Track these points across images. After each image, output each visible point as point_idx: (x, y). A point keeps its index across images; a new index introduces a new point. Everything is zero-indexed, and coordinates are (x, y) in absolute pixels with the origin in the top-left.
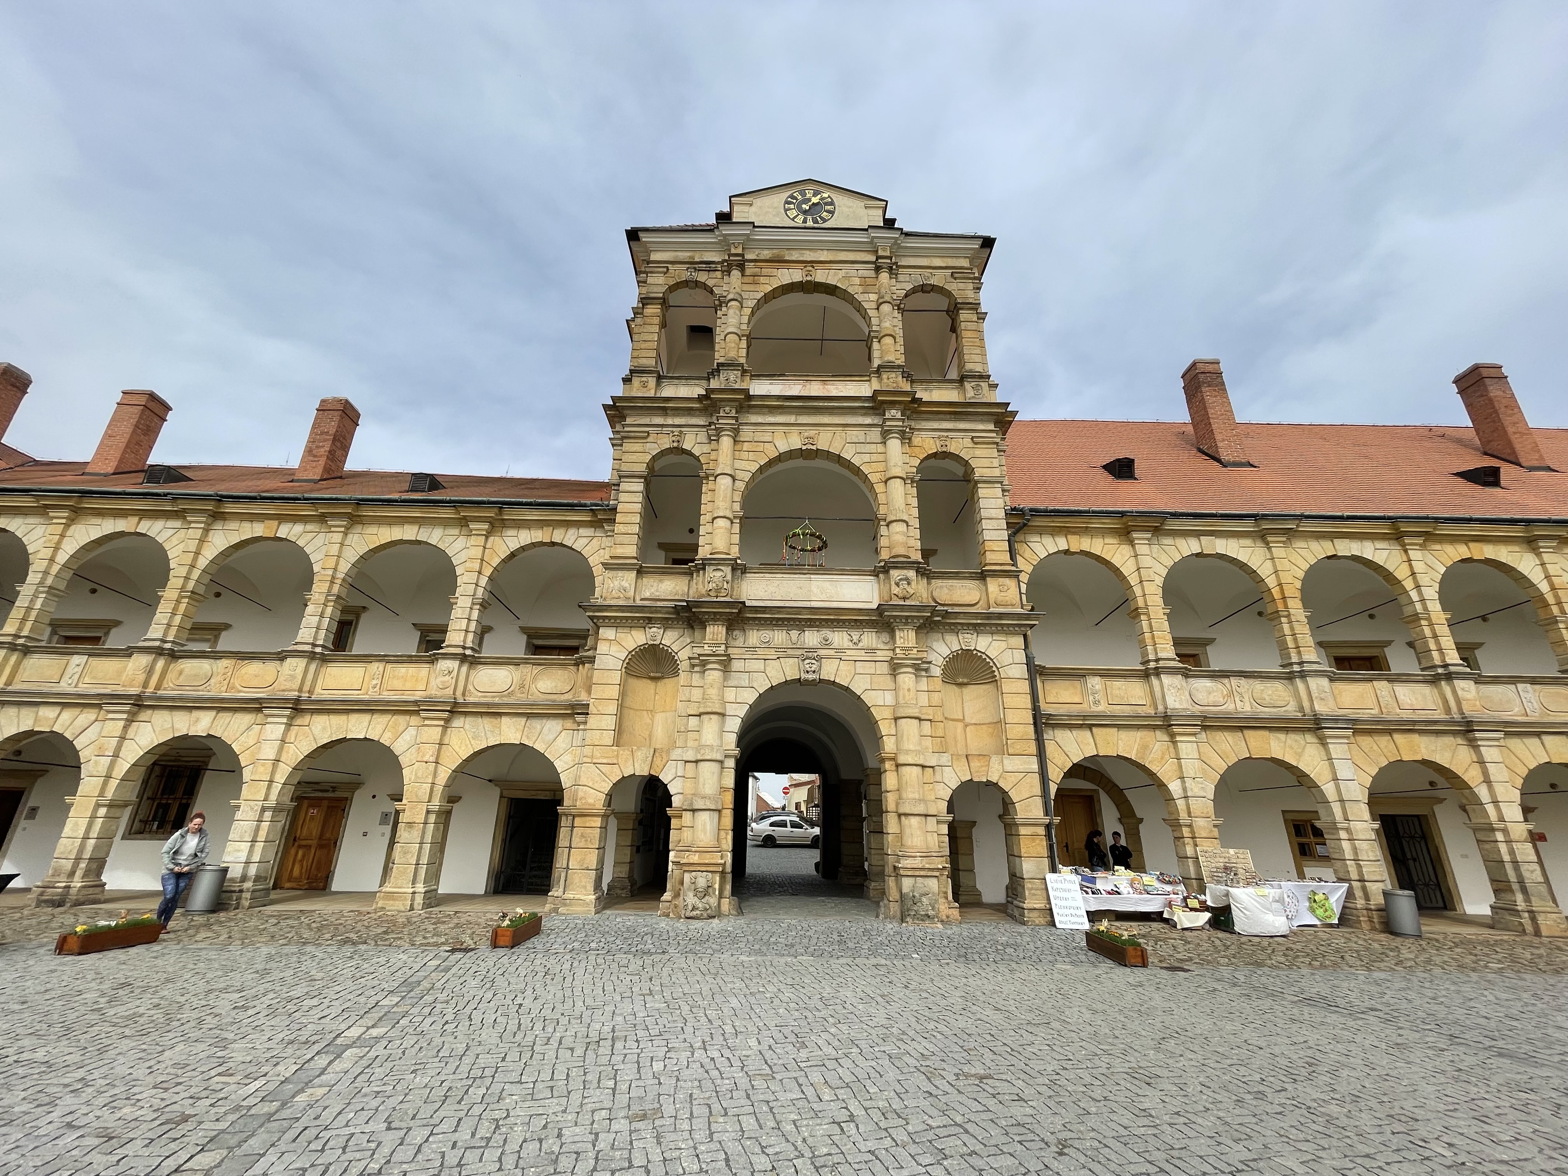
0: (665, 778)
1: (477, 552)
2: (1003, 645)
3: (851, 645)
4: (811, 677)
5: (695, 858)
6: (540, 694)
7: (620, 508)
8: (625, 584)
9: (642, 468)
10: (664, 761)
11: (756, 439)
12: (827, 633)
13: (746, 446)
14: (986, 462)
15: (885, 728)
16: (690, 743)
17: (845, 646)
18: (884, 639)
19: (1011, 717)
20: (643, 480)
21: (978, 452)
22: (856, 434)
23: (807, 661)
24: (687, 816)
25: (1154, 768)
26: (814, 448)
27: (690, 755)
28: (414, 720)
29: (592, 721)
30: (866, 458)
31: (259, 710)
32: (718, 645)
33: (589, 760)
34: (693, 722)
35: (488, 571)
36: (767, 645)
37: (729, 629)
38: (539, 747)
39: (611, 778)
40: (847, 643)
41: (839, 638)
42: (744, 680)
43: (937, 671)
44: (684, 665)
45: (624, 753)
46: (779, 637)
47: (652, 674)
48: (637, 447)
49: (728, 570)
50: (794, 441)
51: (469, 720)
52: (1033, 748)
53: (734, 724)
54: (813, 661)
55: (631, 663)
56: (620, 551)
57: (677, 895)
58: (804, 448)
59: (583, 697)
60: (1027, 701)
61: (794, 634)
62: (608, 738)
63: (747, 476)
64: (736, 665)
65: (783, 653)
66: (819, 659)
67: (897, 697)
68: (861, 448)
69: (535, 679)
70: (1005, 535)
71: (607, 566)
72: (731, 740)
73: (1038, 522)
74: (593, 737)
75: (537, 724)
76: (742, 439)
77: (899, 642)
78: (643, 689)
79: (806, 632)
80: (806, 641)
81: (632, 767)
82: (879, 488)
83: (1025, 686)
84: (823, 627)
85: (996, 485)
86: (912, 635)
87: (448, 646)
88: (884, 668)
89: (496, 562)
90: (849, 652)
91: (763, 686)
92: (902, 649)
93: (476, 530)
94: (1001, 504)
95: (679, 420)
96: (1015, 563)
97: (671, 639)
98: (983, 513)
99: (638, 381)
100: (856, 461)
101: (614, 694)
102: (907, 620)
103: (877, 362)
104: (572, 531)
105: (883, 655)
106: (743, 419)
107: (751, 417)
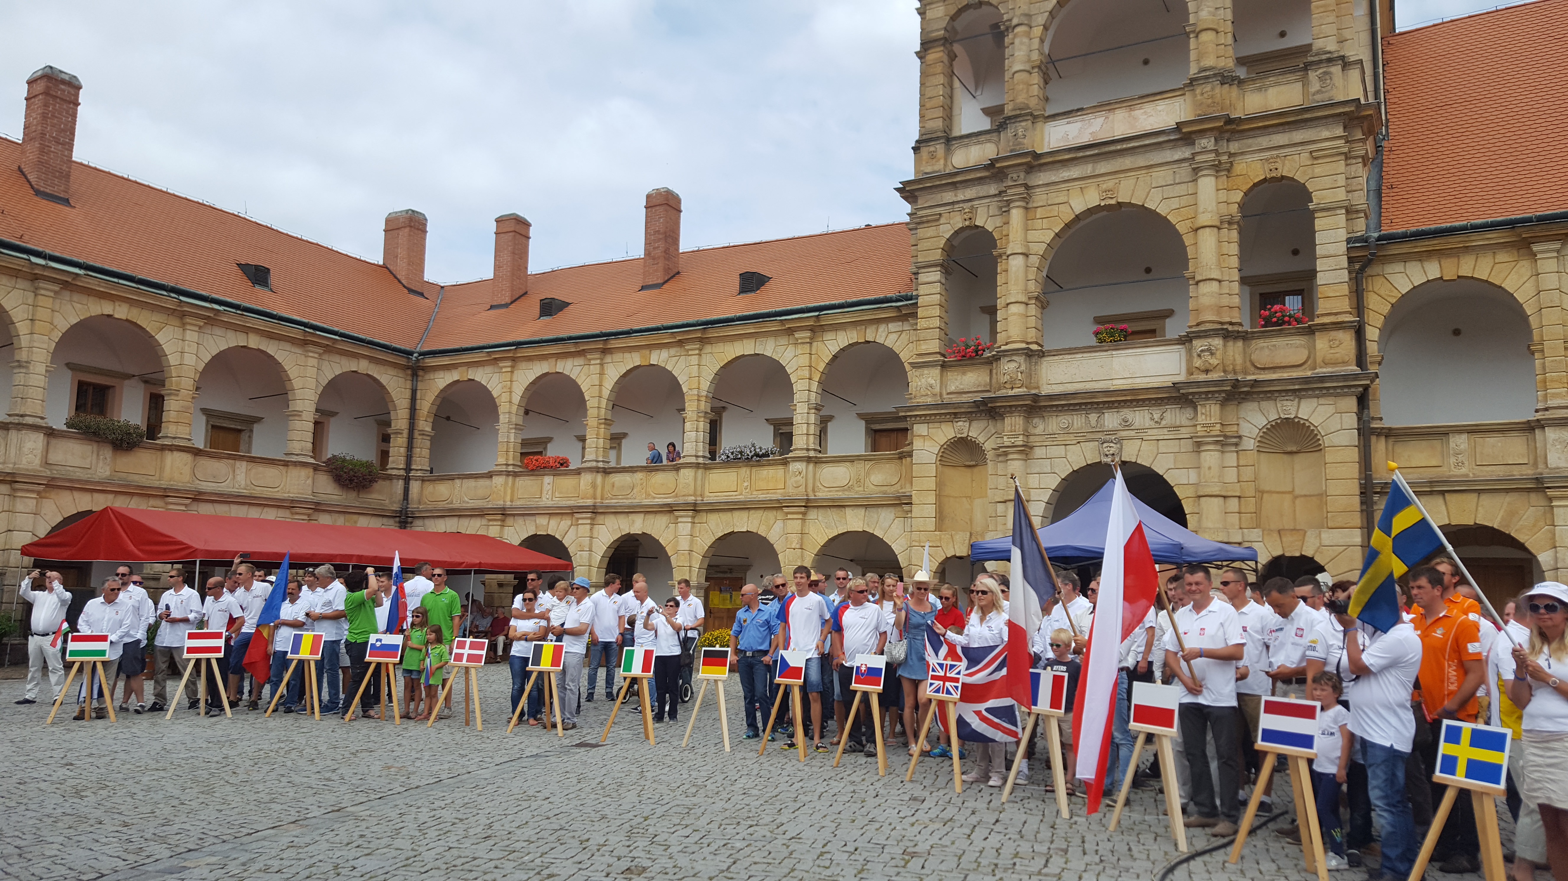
1: (804, 360)
2: (1331, 409)
3: (1152, 423)
4: (1110, 459)
6: (873, 487)
7: (920, 301)
8: (933, 381)
9: (937, 256)
11: (1050, 203)
12: (1128, 413)
13: (1039, 213)
14: (1327, 182)
15: (1188, 506)
16: (1000, 527)
17: (1147, 425)
18: (1188, 415)
19: (1334, 488)
21: (1318, 170)
22: (1162, 176)
25: (1521, 538)
26: (1113, 202)
28: (779, 514)
29: (918, 511)
31: (672, 512)
32: (1016, 436)
33: (917, 544)
34: (1001, 508)
35: (817, 377)
36: (1067, 431)
37: (1027, 419)
38: (878, 533)
39: (936, 559)
40: (1148, 423)
41: (1140, 417)
42: (1046, 466)
43: (1249, 444)
44: (990, 455)
45: (946, 537)
46: (1078, 421)
47: (967, 463)
48: (930, 232)
49: (1027, 360)
50: (1091, 198)
51: (821, 511)
52: (1358, 520)
54: (1112, 445)
55: (945, 455)
56: (924, 347)
58: (1102, 204)
59: (907, 490)
60: (1353, 471)
61: (1093, 417)
62: (931, 524)
63: (1041, 248)
64: (1039, 452)
65: (1082, 438)
66: (1119, 441)
67: (1199, 475)
68: (1168, 192)
69: (868, 474)
70: (1345, 275)
71: (917, 366)
73: (1395, 249)
74: (917, 523)
75: (873, 511)
76: (1035, 205)
77: (1201, 419)
78: (959, 479)
79: (1106, 415)
80: (1106, 424)
81: (952, 549)
82: (1188, 240)
83: (1354, 455)
84: (1123, 407)
85: (1338, 212)
86: (1213, 411)
87: (795, 450)
88: (1187, 445)
89: (822, 367)
90: (1150, 432)
91: (1064, 471)
92: (1204, 425)
93: (801, 338)
94: (1343, 235)
95: (970, 193)
96: (1359, 307)
97: (977, 431)
98: (1319, 250)
99: (924, 151)
100: (1162, 210)
101: (931, 484)
102: (1207, 396)
103: (1193, 70)
104: (882, 328)
105: (1185, 432)
106: (1030, 184)
107: (1042, 178)
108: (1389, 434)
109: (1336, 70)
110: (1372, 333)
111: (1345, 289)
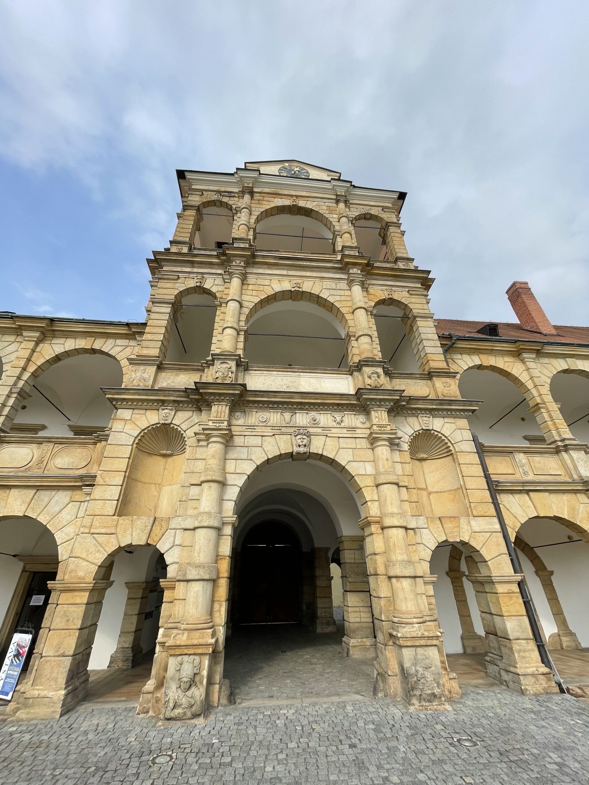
1: (25, 354)
2: (453, 426)
3: (335, 424)
4: (302, 450)
6: (56, 470)
7: (150, 322)
8: (146, 376)
9: (170, 298)
10: (163, 530)
11: (258, 283)
12: (314, 414)
14: (418, 306)
15: (369, 494)
16: (190, 511)
17: (330, 426)
18: (361, 420)
19: (471, 483)
20: (171, 306)
22: (330, 284)
23: (299, 437)
24: (180, 587)
26: (300, 290)
27: (189, 524)
32: (222, 422)
33: (88, 531)
34: (194, 491)
35: (32, 368)
36: (265, 423)
37: (232, 411)
39: (106, 548)
40: (331, 423)
41: (325, 419)
42: (243, 453)
44: (191, 441)
45: (124, 521)
46: (274, 416)
47: (164, 452)
48: (168, 284)
50: (286, 286)
52: (492, 510)
53: (233, 493)
54: (304, 437)
55: (143, 440)
56: (145, 352)
58: (293, 289)
59: (93, 470)
60: (479, 474)
61: (287, 415)
62: (111, 507)
63: (250, 305)
65: (278, 430)
67: (376, 467)
69: (53, 456)
70: (440, 350)
71: (132, 361)
72: (229, 507)
73: (461, 344)
74: (95, 507)
75: (45, 495)
76: (248, 282)
77: (375, 421)
78: (152, 463)
79: (298, 414)
80: (298, 421)
81: (130, 537)
82: (348, 316)
83: (476, 459)
84: (312, 410)
85: (429, 319)
86: (385, 415)
88: (364, 443)
89: (40, 362)
90: (333, 430)
91: (260, 458)
92: (379, 426)
93: (29, 337)
94: (434, 331)
95: (202, 269)
97: (181, 418)
98: (423, 336)
100: (331, 299)
101: (123, 465)
102: (377, 408)
104: (110, 340)
105: (360, 433)
106: (249, 271)
107: (254, 271)
111: (441, 358)
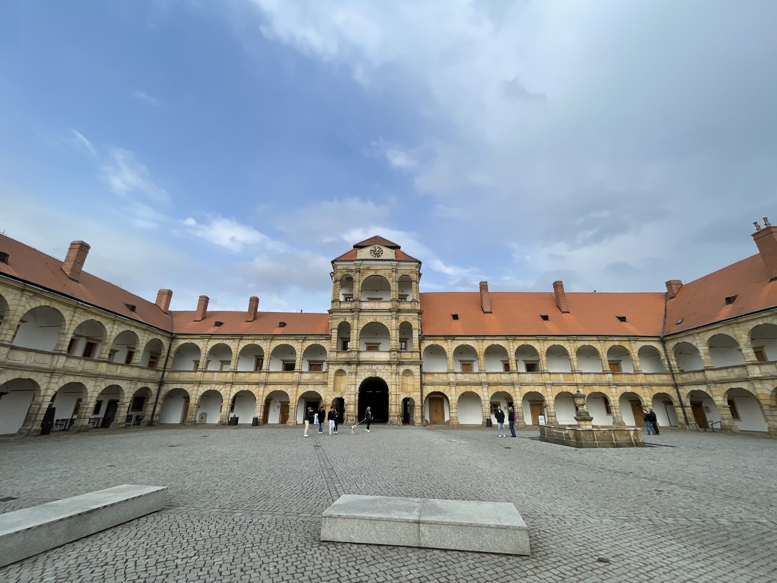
0: (344, 398)
1: (300, 347)
2: (415, 368)
3: (383, 369)
4: (374, 376)
5: (350, 414)
6: (316, 380)
7: (332, 336)
8: (334, 355)
9: (337, 327)
10: (343, 394)
11: (363, 319)
12: (377, 366)
13: (360, 321)
14: (415, 324)
15: (389, 387)
16: (349, 391)
18: (390, 368)
19: (416, 382)
20: (337, 329)
21: (414, 321)
22: (385, 318)
23: (373, 373)
24: (349, 406)
25: (446, 394)
26: (376, 321)
27: (349, 393)
28: (290, 386)
29: (329, 386)
30: (388, 324)
31: (258, 384)
32: (355, 369)
33: (328, 394)
34: (349, 386)
35: (303, 351)
36: (365, 369)
37: (357, 366)
38: (317, 391)
39: (333, 398)
41: (380, 367)
42: (360, 377)
43: (401, 374)
44: (347, 374)
45: (335, 393)
46: (367, 367)
47: (341, 375)
48: (335, 321)
49: (356, 352)
50: (372, 320)
51: (302, 386)
52: (420, 390)
53: (358, 386)
55: (336, 373)
56: (333, 347)
57: (347, 421)
58: (374, 321)
59: (326, 381)
60: (419, 380)
61: (371, 366)
62: (332, 390)
63: (361, 329)
64: (359, 373)
65: (369, 370)
66: (376, 372)
67: (392, 380)
68: (387, 321)
70: (418, 342)
71: (330, 351)
72: (358, 390)
73: (426, 338)
74: (329, 389)
75: (316, 386)
76: (360, 319)
77: (393, 368)
78: (339, 378)
79: (373, 366)
80: (373, 368)
81: (337, 396)
82: (390, 331)
83: (419, 377)
85: (416, 330)
86: (395, 366)
87: (295, 369)
88: (389, 374)
89: (305, 349)
91: (364, 378)
92: (393, 370)
93: (300, 342)
94: (417, 334)
95: (345, 314)
96: (420, 348)
97: (345, 368)
98: (414, 337)
99: (335, 303)
100: (385, 325)
101: (333, 380)
102: (394, 364)
103: (392, 298)
104: (321, 341)
105: (389, 371)
106: (360, 315)
107: (361, 314)
108: (424, 373)
109: (416, 303)
110: (422, 353)
111: (418, 345)
